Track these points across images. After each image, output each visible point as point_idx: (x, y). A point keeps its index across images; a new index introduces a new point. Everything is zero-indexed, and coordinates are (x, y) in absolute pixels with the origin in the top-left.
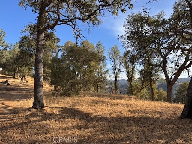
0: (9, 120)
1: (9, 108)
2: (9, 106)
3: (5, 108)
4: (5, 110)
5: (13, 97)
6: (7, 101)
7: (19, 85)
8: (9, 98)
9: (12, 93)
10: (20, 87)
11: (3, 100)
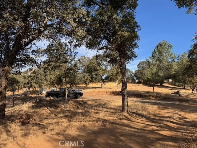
0: (189, 133)
1: (186, 120)
2: (186, 118)
3: (182, 119)
4: (182, 121)
5: (187, 109)
6: (183, 112)
7: (192, 96)
8: (184, 109)
9: (186, 105)
10: (193, 98)
11: (178, 111)
